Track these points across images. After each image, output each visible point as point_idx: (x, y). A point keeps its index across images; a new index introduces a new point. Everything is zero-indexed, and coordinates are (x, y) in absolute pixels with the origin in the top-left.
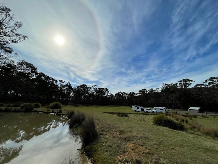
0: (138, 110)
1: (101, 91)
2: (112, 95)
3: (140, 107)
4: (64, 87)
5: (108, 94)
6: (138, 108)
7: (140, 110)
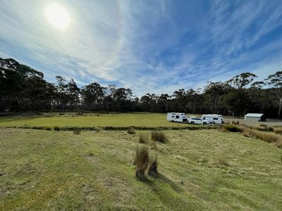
0: (177, 120)
1: (120, 92)
2: (137, 99)
3: (181, 116)
4: (66, 86)
5: (132, 97)
6: (177, 117)
7: (180, 120)
